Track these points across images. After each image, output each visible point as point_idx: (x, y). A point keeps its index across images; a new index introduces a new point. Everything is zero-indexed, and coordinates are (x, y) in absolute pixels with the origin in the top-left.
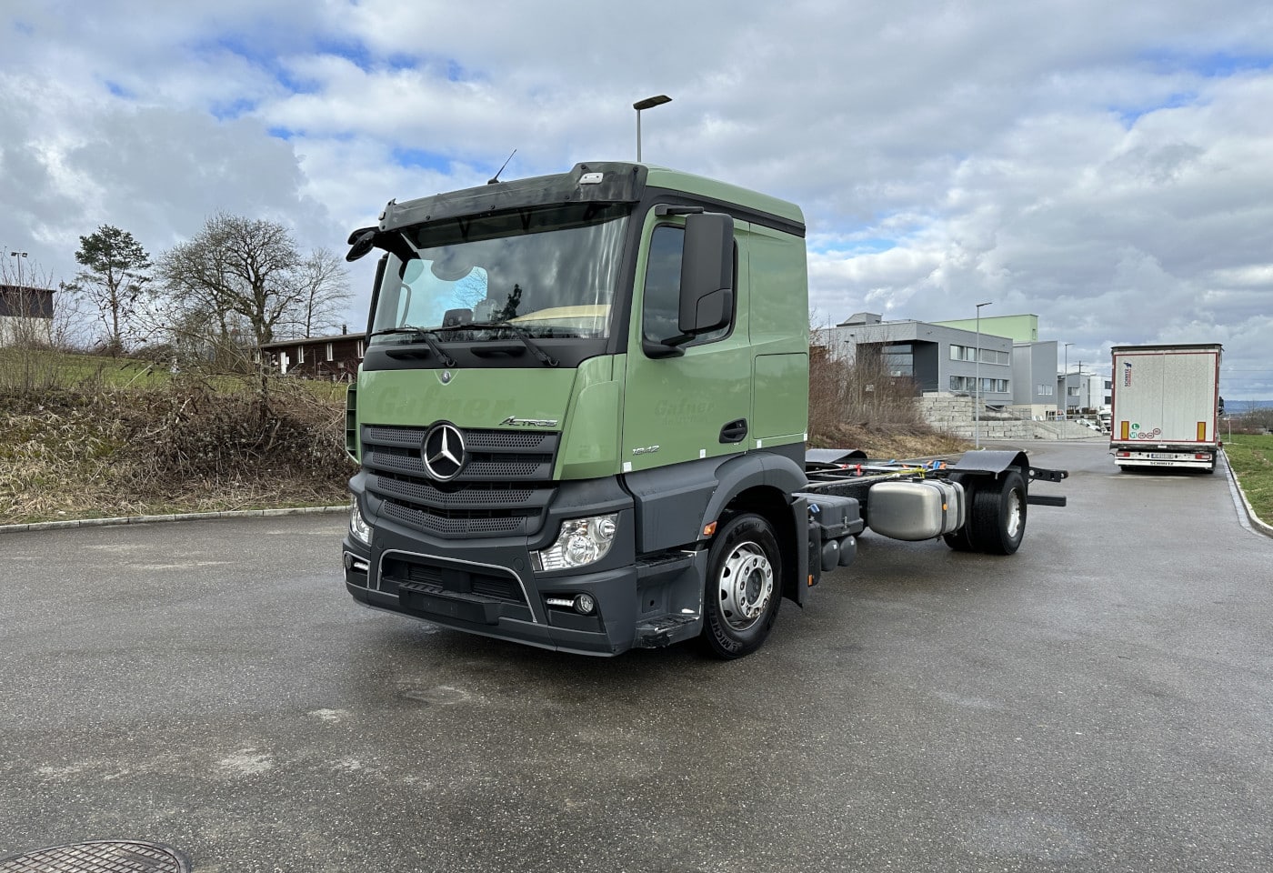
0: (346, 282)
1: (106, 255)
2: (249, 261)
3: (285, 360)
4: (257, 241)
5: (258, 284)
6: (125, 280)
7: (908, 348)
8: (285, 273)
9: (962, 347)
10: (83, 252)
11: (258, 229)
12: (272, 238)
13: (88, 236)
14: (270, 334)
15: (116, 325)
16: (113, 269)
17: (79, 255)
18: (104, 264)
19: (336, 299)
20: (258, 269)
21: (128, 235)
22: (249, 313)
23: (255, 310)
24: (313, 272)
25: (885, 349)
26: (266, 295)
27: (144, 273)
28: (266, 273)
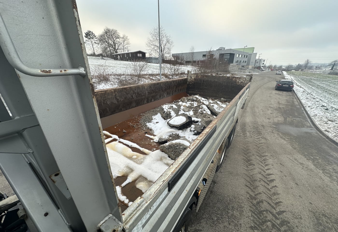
0: (129, 41)
2: (112, 37)
3: (119, 57)
4: (113, 33)
5: (114, 42)
7: (229, 54)
9: (239, 55)
11: (112, 30)
13: (85, 32)
14: (117, 52)
15: (94, 50)
16: (91, 39)
18: (89, 38)
20: (114, 38)
23: (114, 47)
24: (123, 39)
25: (225, 55)
27: (96, 39)
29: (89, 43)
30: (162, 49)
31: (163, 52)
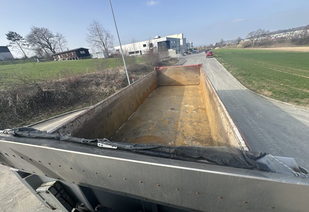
0: (65, 39)
1: (13, 38)
2: (44, 37)
3: (59, 57)
4: (43, 32)
5: (48, 41)
6: (20, 42)
7: (165, 42)
8: (52, 39)
9: (173, 41)
10: (8, 38)
11: (42, 29)
12: (46, 31)
13: (7, 34)
14: (55, 52)
15: (24, 52)
16: (17, 41)
18: (14, 40)
19: (65, 43)
20: (46, 38)
21: (15, 33)
22: (49, 48)
23: (49, 47)
24: (58, 37)
25: (162, 43)
26: (50, 44)
27: (23, 41)
28: (48, 39)
29: (15, 46)
30: (104, 44)
31: (106, 47)
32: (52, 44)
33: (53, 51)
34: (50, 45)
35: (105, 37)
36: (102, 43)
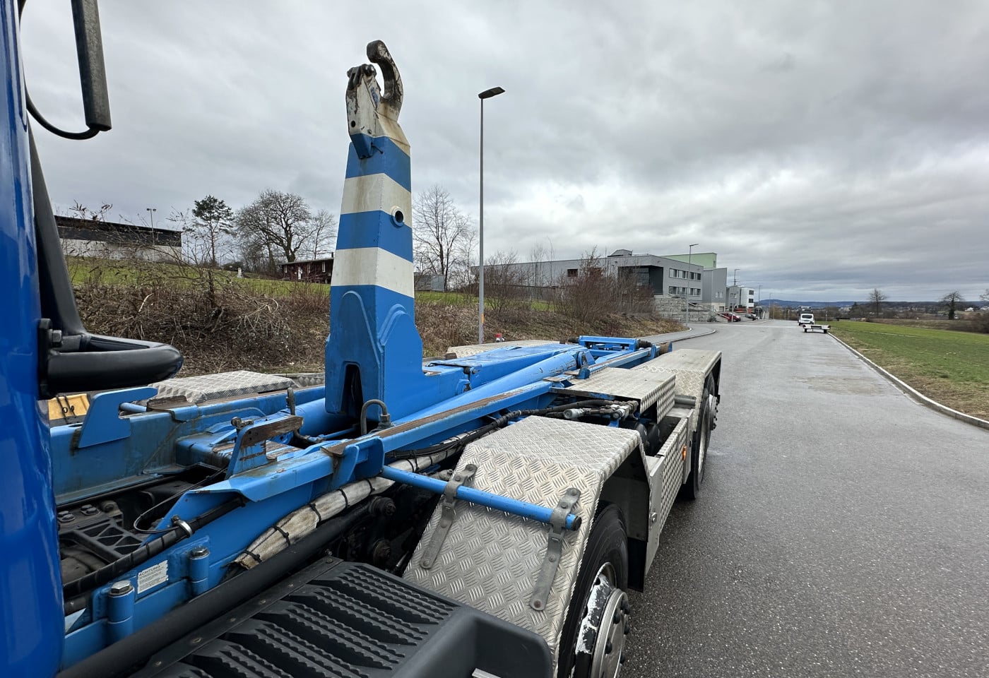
1: (209, 212)
2: (283, 216)
3: (300, 272)
4: (287, 205)
5: (288, 229)
7: (647, 270)
8: (302, 223)
9: (676, 270)
10: (197, 210)
11: (288, 198)
12: (295, 203)
13: (199, 201)
14: (293, 257)
15: (213, 251)
16: (212, 220)
17: (194, 211)
18: (207, 217)
21: (221, 201)
22: (283, 245)
23: (286, 243)
24: (318, 223)
25: (634, 270)
26: (291, 236)
29: (202, 231)
30: (441, 252)
31: (445, 260)
32: (295, 238)
33: (290, 254)
34: (289, 240)
35: (450, 233)
36: (438, 248)
